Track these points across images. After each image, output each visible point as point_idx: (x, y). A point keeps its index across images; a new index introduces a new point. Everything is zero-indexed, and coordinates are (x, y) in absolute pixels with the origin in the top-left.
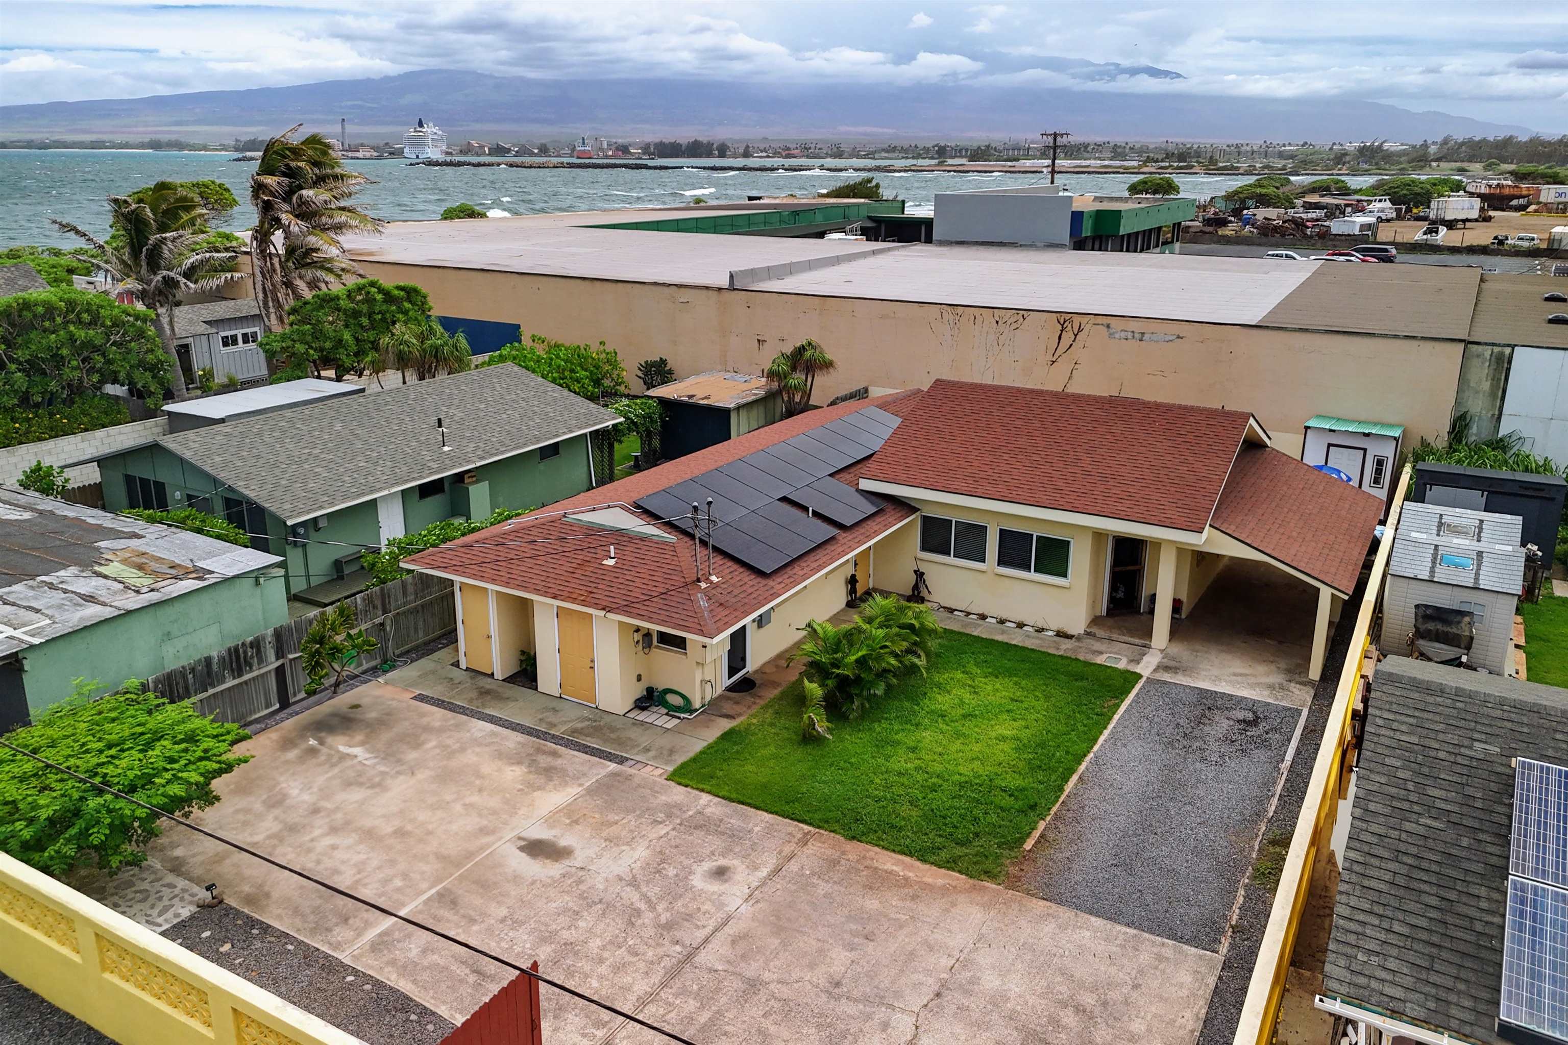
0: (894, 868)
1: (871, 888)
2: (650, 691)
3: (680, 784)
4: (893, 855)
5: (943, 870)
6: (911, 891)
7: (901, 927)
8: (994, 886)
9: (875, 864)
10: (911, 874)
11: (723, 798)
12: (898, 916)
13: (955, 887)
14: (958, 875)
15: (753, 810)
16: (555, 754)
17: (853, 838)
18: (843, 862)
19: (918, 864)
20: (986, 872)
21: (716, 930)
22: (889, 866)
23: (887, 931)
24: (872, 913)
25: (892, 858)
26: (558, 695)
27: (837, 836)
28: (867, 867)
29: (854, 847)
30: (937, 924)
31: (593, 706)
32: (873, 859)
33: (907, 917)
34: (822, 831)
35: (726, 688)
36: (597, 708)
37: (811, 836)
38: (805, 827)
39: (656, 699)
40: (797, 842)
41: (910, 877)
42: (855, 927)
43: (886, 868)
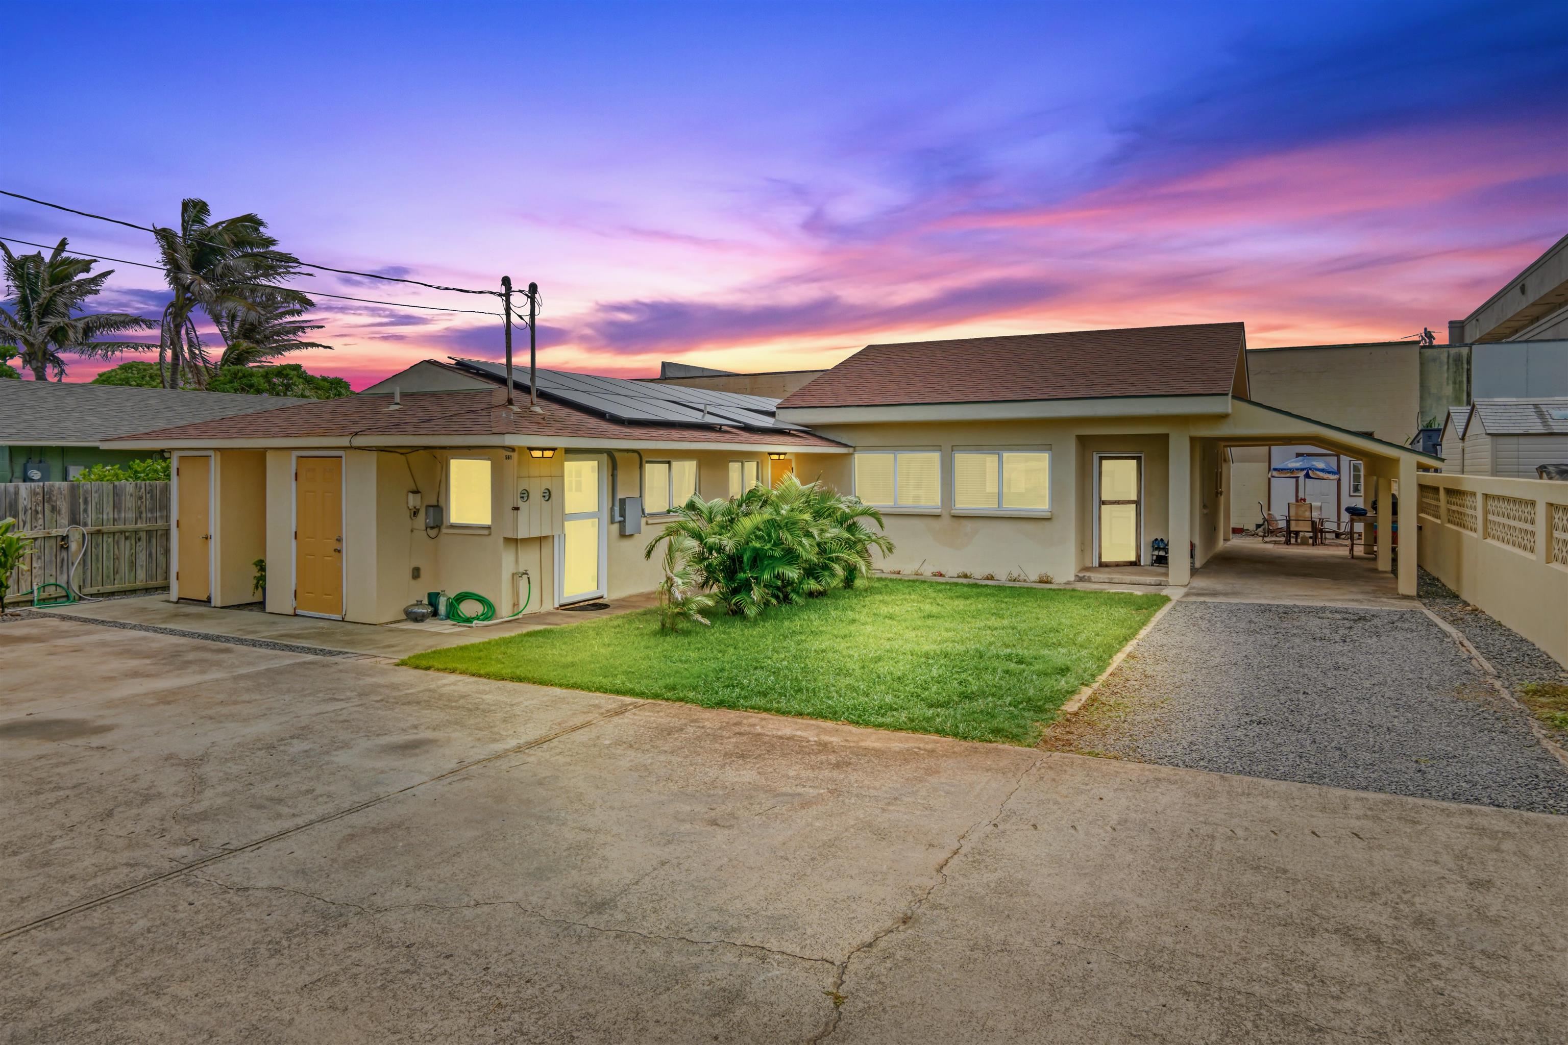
0: (799, 733)
1: (742, 756)
2: (433, 598)
3: (417, 667)
4: (798, 720)
5: (903, 734)
6: (833, 758)
7: (805, 805)
8: (1017, 748)
9: (758, 729)
10: (834, 739)
11: (488, 676)
12: (800, 790)
13: (933, 751)
14: (936, 737)
15: (536, 686)
16: (227, 651)
17: (720, 704)
18: (690, 730)
19: (850, 728)
20: (997, 732)
21: (323, 819)
22: (787, 731)
23: (770, 812)
24: (736, 787)
25: (796, 723)
26: (291, 612)
27: (689, 705)
28: (740, 734)
29: (718, 714)
30: (896, 799)
31: (339, 617)
32: (755, 725)
33: (822, 791)
34: (660, 702)
35: (561, 606)
36: (343, 620)
37: (635, 707)
38: (628, 699)
39: (442, 609)
40: (602, 714)
41: (831, 743)
42: (689, 808)
43: (780, 733)
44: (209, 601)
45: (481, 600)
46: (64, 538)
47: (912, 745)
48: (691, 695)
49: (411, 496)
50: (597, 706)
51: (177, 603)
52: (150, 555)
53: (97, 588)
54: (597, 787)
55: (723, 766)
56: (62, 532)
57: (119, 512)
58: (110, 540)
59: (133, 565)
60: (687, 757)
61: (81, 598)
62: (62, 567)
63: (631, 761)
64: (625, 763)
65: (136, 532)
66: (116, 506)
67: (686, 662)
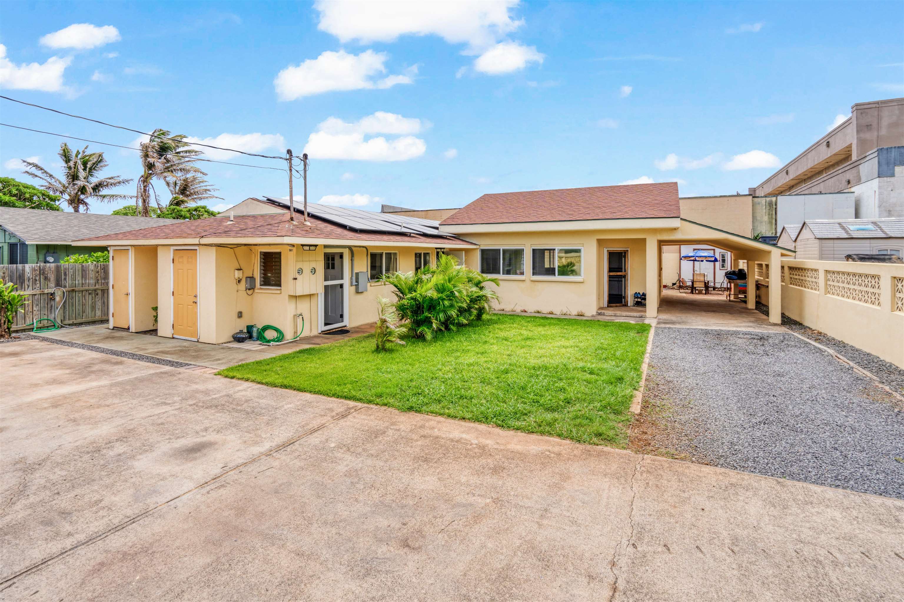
0: (464, 436)
1: (426, 460)
2: (250, 329)
3: (226, 377)
4: (463, 423)
5: (534, 436)
6: (491, 462)
7: (477, 518)
9: (436, 432)
10: (489, 442)
11: (267, 384)
12: (471, 499)
13: (559, 454)
14: (557, 440)
15: (295, 392)
17: (411, 409)
18: (390, 432)
19: (498, 430)
20: (599, 435)
21: (92, 539)
22: (456, 434)
23: (450, 527)
24: (423, 496)
25: (461, 426)
26: (171, 336)
27: (390, 409)
28: (424, 436)
29: (409, 418)
30: (546, 510)
31: (196, 340)
32: (433, 428)
33: (488, 501)
34: (372, 406)
35: (322, 332)
36: (198, 342)
37: (356, 410)
38: (351, 403)
39: (255, 334)
40: (333, 417)
41: (487, 445)
42: (386, 523)
43: (451, 436)
44: (129, 329)
45: (276, 330)
46: (52, 294)
47: (545, 447)
48: (391, 401)
49: (236, 271)
50: (331, 410)
51: (113, 329)
52: (104, 303)
53: (72, 321)
54: (319, 497)
55: (412, 472)
56: (51, 291)
57: (86, 280)
58: (80, 295)
59: (93, 308)
60: (386, 462)
61: (62, 327)
62: (51, 310)
63: (347, 465)
64: (342, 468)
65: (95, 290)
66: (84, 276)
67: (390, 372)
